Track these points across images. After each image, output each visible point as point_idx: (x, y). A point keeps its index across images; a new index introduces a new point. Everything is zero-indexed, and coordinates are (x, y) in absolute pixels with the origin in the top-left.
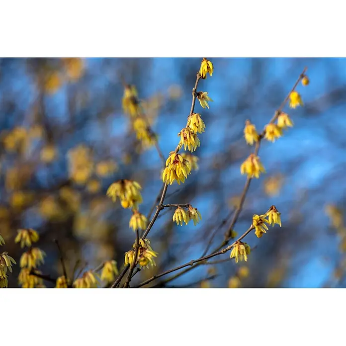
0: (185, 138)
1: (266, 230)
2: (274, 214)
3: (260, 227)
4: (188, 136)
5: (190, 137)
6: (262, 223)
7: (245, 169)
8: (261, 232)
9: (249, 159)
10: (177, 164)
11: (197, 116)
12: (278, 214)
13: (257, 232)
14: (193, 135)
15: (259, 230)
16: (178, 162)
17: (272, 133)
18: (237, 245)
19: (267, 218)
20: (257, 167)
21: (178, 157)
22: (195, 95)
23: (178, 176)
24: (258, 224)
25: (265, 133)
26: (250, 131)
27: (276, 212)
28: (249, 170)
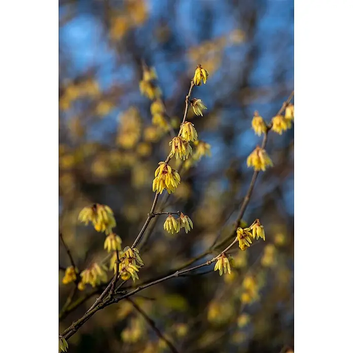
0: (176, 147)
1: (249, 243)
2: (257, 227)
3: (244, 240)
4: (179, 145)
5: (181, 146)
6: (246, 236)
7: (251, 162)
8: (245, 246)
9: (255, 152)
10: (166, 175)
11: (189, 125)
12: (262, 228)
13: (241, 246)
14: (185, 143)
15: (243, 243)
16: (167, 172)
17: (279, 125)
18: (221, 258)
19: (251, 231)
20: (263, 160)
21: (167, 167)
22: (188, 102)
23: (168, 187)
24: (242, 238)
25: (272, 125)
26: (258, 123)
27: (259, 226)
28: (255, 163)
